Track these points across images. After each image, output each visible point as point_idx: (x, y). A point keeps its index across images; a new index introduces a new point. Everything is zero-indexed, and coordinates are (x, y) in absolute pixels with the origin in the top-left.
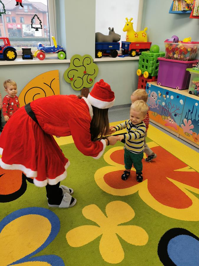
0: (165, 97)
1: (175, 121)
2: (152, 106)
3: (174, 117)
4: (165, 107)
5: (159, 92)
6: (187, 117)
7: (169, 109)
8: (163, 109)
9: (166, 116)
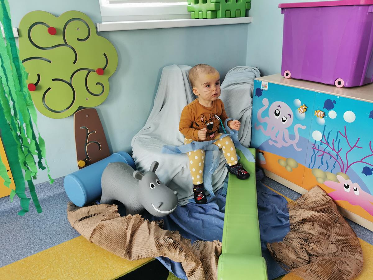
0: (323, 117)
1: (364, 188)
2: (276, 142)
3: (363, 177)
5: (298, 102)
7: (339, 151)
8: (315, 150)
9: (331, 172)
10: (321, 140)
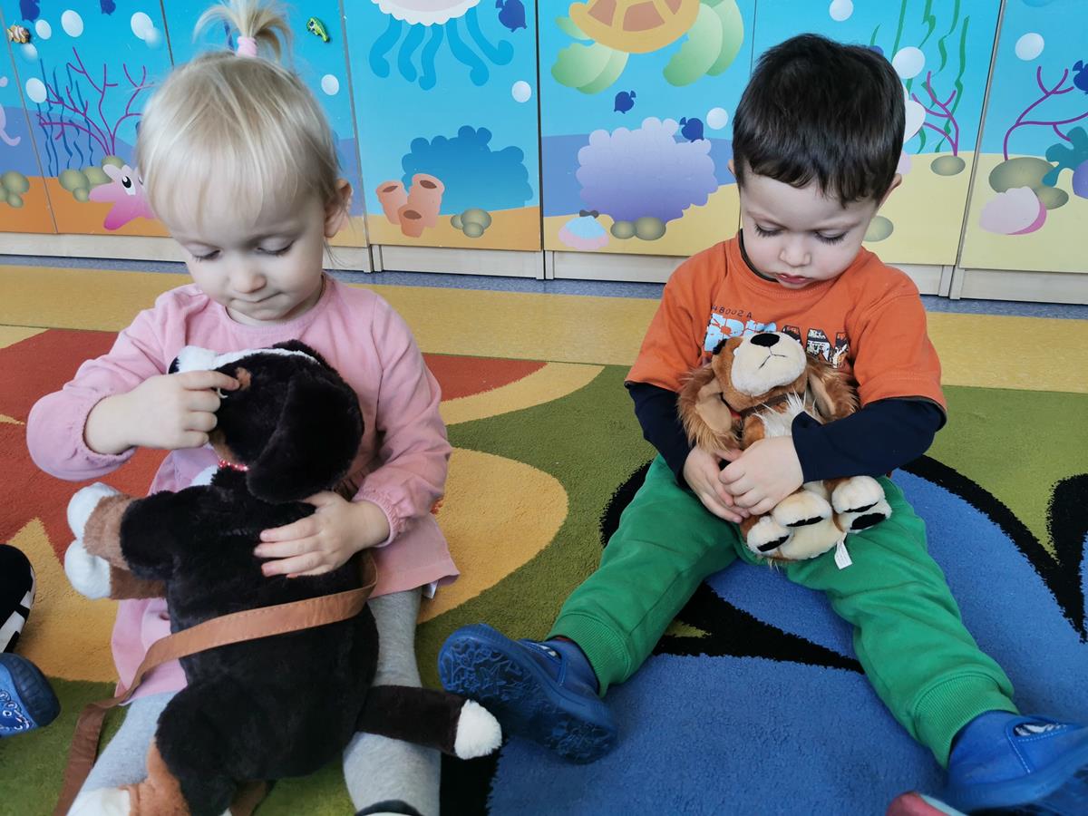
0: (29, 39)
4: (57, 108)
7: (85, 110)
8: (45, 126)
9: (92, 165)
10: (46, 97)
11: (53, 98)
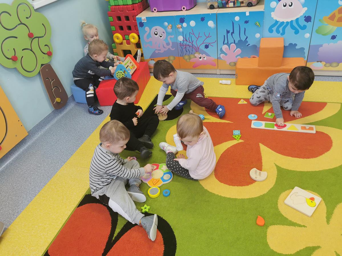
0: (181, 27)
1: (207, 55)
2: (160, 50)
3: (206, 50)
4: (185, 42)
5: (166, 24)
6: (226, 42)
7: (192, 42)
8: (182, 46)
9: (192, 54)
11: (184, 40)
